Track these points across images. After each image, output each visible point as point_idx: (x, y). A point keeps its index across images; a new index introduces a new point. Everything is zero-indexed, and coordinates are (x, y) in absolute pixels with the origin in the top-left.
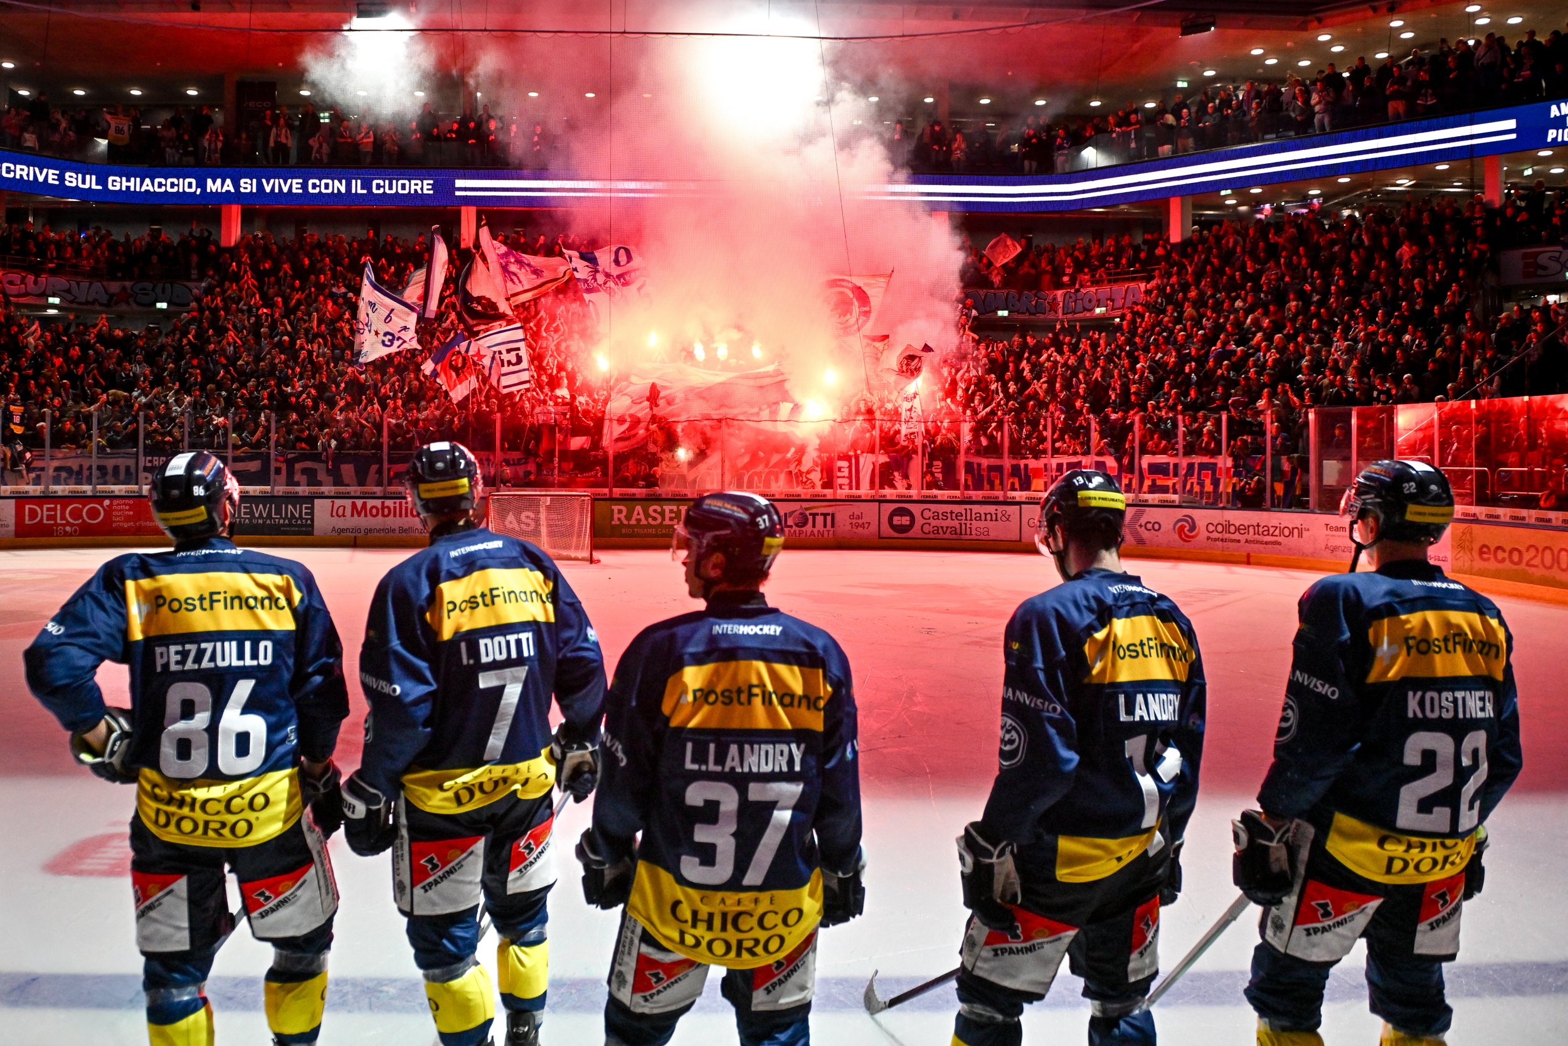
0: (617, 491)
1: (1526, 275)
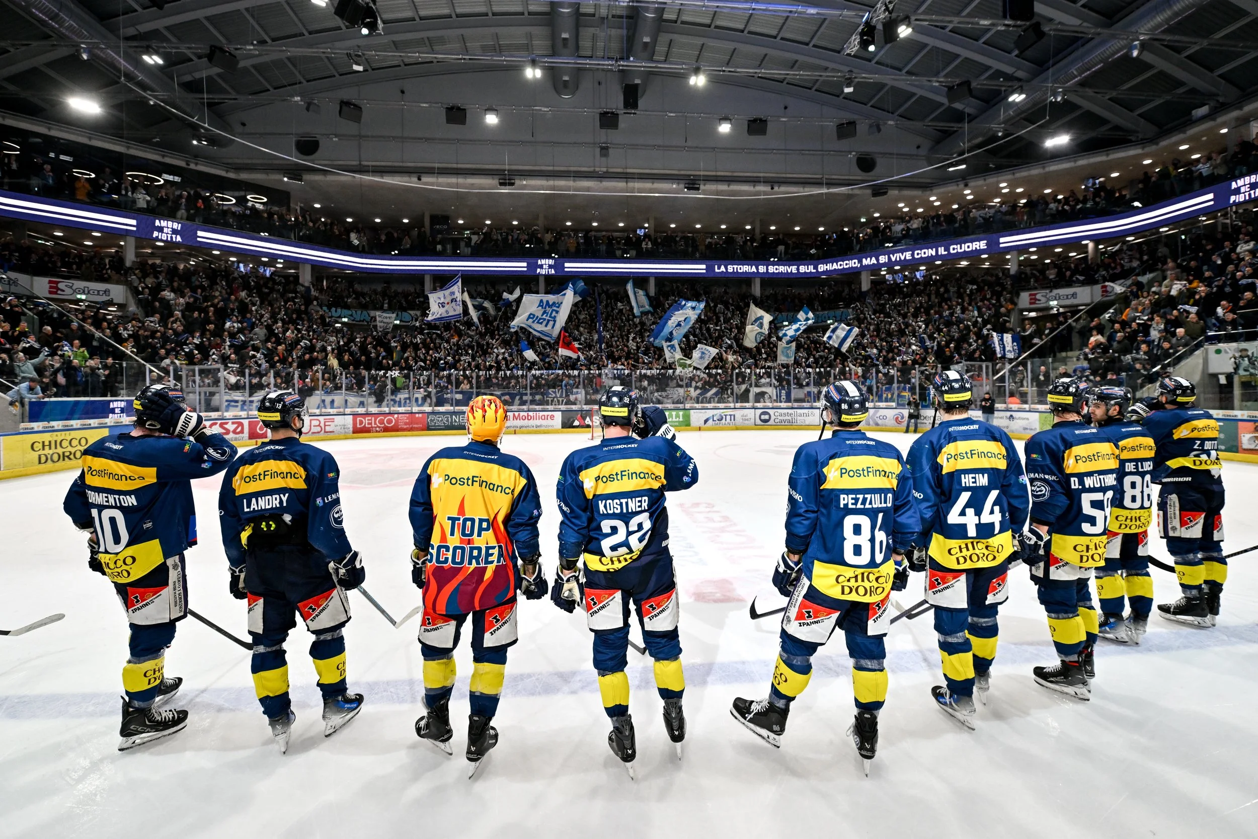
1: (1031, 303)
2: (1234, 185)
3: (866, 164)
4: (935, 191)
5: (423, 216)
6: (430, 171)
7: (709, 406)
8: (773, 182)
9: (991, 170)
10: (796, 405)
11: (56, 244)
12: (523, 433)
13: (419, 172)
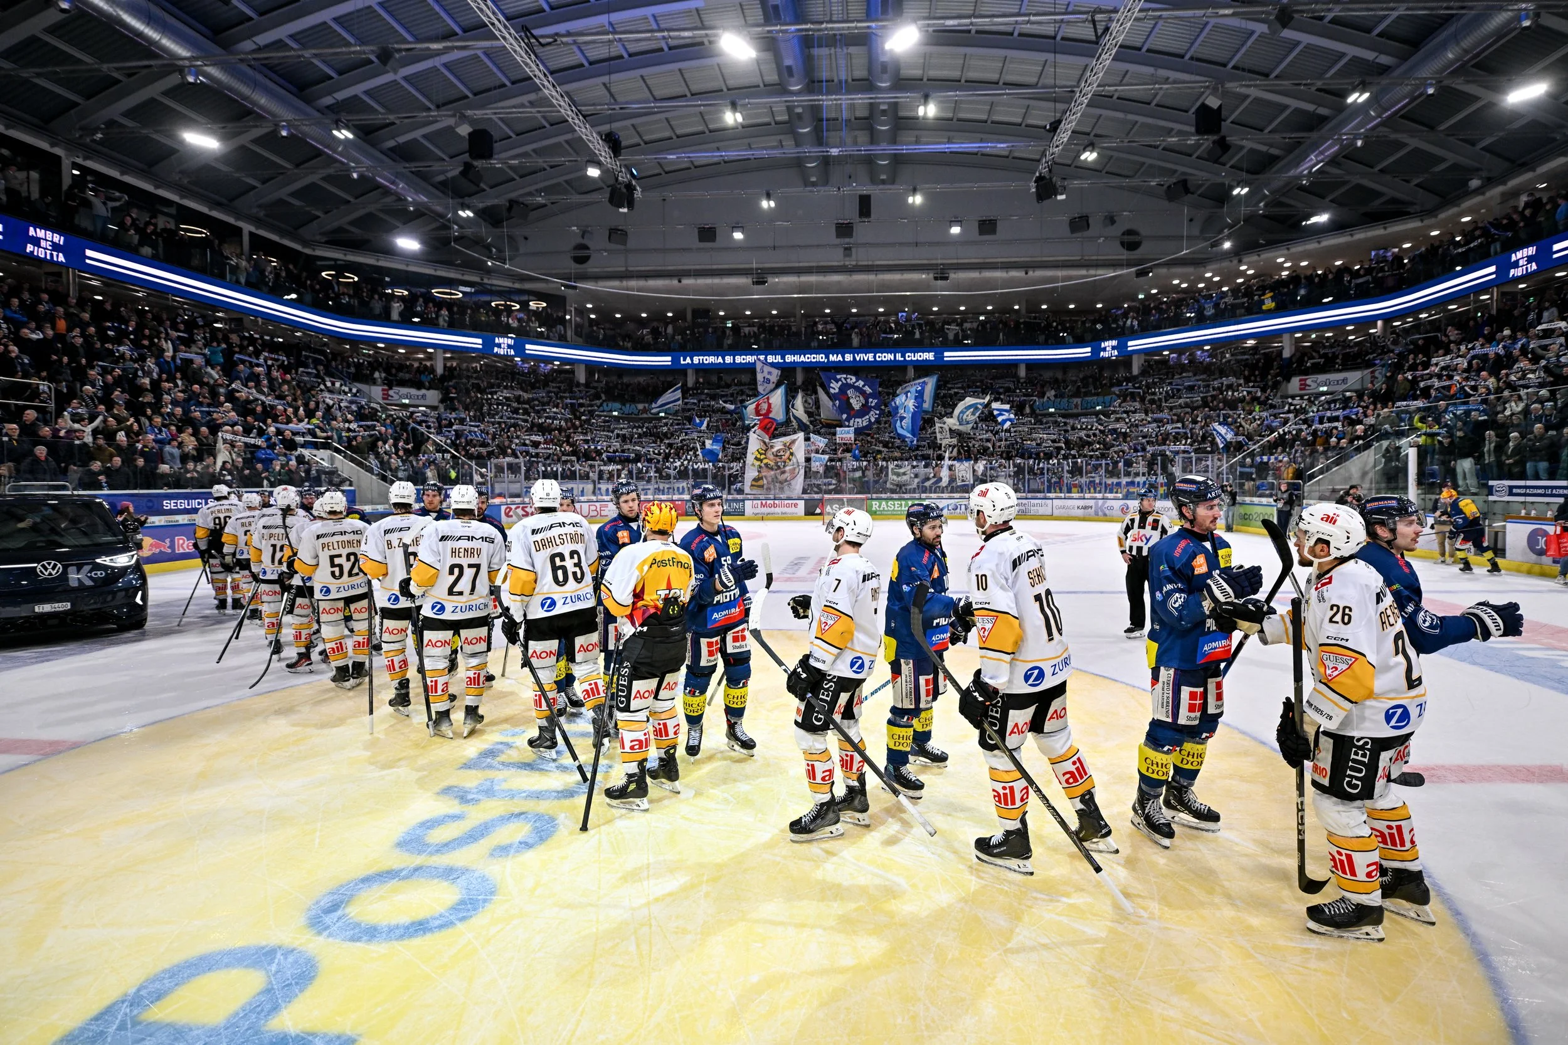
0: (874, 496)
1: (1301, 389)
2: (1514, 258)
3: (1131, 242)
4: (1208, 267)
5: (685, 309)
6: (688, 274)
7: (944, 495)
8: (1026, 267)
9: (1262, 246)
10: (1030, 495)
11: (376, 352)
12: (769, 519)
13: (679, 275)
